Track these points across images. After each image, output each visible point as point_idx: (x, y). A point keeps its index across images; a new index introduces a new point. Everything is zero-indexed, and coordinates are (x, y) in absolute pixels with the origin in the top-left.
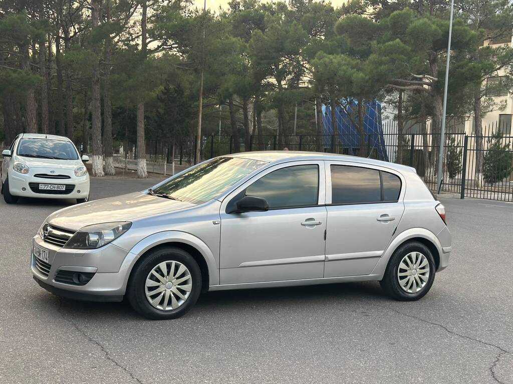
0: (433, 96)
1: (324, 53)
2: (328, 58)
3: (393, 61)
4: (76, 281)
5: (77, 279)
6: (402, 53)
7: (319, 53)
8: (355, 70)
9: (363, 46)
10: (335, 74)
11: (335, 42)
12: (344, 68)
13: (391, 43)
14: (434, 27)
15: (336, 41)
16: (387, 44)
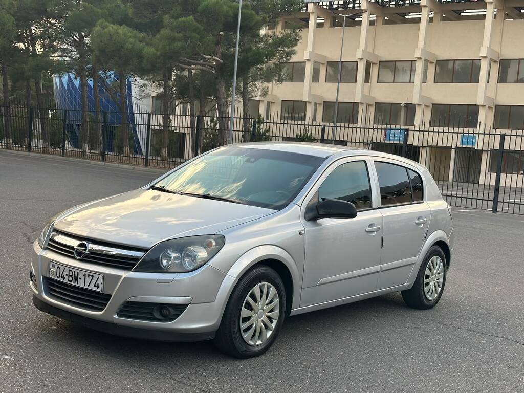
0: (216, 78)
1: (106, 21)
2: (112, 28)
3: (186, 38)
4: (157, 315)
5: (159, 313)
6: (195, 31)
7: (100, 21)
8: (144, 44)
9: (145, 19)
10: (122, 47)
11: (106, 11)
12: (132, 40)
13: (183, 19)
14: (225, 8)
15: (106, 9)
16: (180, 19)
